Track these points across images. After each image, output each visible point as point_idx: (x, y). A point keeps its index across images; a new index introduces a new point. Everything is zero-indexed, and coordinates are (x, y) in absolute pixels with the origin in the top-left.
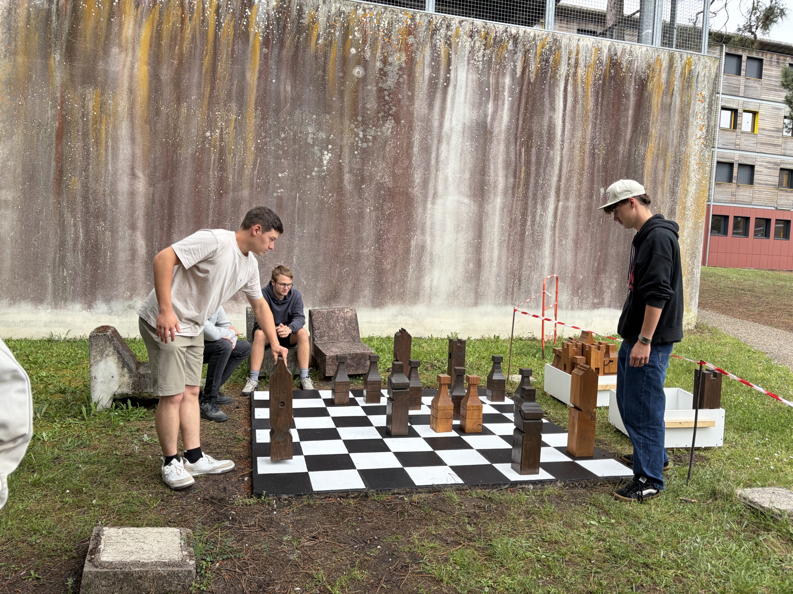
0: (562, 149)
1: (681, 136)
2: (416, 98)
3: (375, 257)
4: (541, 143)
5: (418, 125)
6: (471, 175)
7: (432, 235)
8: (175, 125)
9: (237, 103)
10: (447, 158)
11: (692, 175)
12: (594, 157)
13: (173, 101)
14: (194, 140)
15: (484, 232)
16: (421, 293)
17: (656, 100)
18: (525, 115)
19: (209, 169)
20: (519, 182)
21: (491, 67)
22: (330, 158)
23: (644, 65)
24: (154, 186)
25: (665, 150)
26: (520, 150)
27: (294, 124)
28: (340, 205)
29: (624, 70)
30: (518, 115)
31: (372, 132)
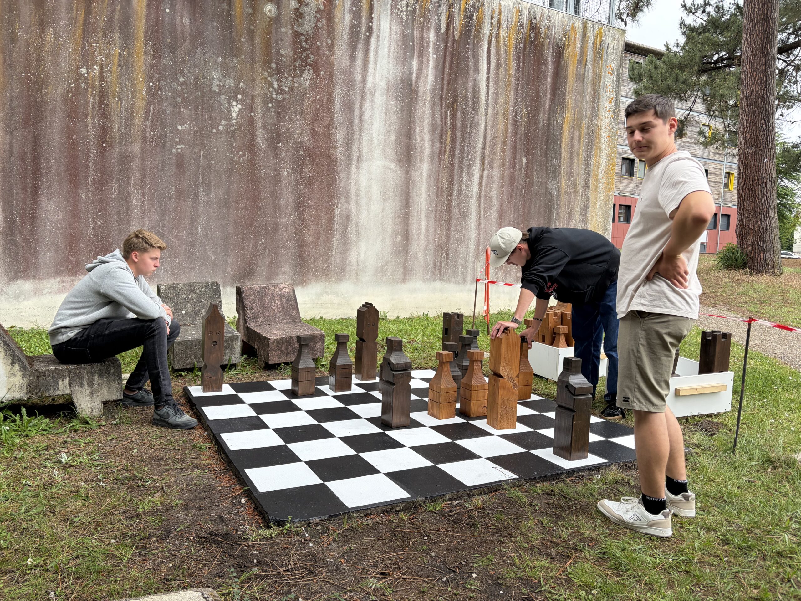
0: (486, 114)
1: (593, 107)
2: (336, 46)
3: (295, 228)
4: (466, 107)
5: (339, 78)
6: (397, 137)
7: (358, 204)
8: (38, 56)
9: (121, 33)
10: (371, 117)
11: (603, 147)
12: (516, 125)
13: (34, 25)
14: (64, 77)
15: (411, 202)
16: (348, 269)
17: (571, 69)
18: (450, 76)
19: (87, 114)
20: (445, 148)
21: (415, 19)
22: (240, 110)
23: (561, 32)
24: (12, 133)
25: (580, 120)
26: (446, 113)
27: (195, 66)
28: (253, 165)
29: (542, 35)
30: (443, 75)
31: (287, 83)
